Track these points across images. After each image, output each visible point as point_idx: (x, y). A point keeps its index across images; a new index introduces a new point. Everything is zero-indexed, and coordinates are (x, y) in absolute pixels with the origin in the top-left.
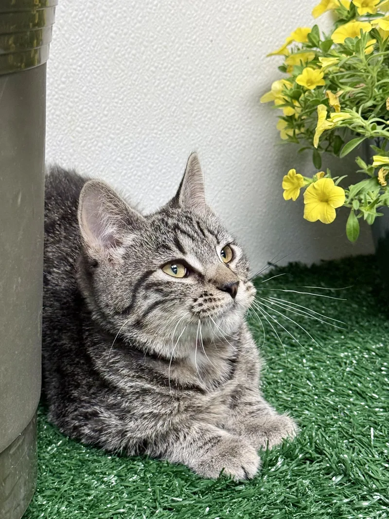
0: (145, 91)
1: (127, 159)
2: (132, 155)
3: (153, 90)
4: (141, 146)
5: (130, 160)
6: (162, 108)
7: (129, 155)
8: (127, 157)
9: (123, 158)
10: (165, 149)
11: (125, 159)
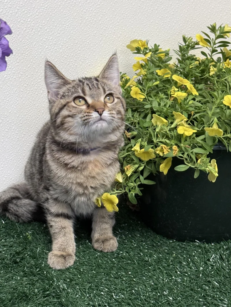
0: (21, 96)
1: (11, 130)
2: (13, 128)
3: (25, 96)
4: (19, 123)
5: (12, 130)
6: (31, 104)
7: (12, 128)
8: (11, 129)
9: (8, 129)
10: (32, 125)
11: (9, 130)
